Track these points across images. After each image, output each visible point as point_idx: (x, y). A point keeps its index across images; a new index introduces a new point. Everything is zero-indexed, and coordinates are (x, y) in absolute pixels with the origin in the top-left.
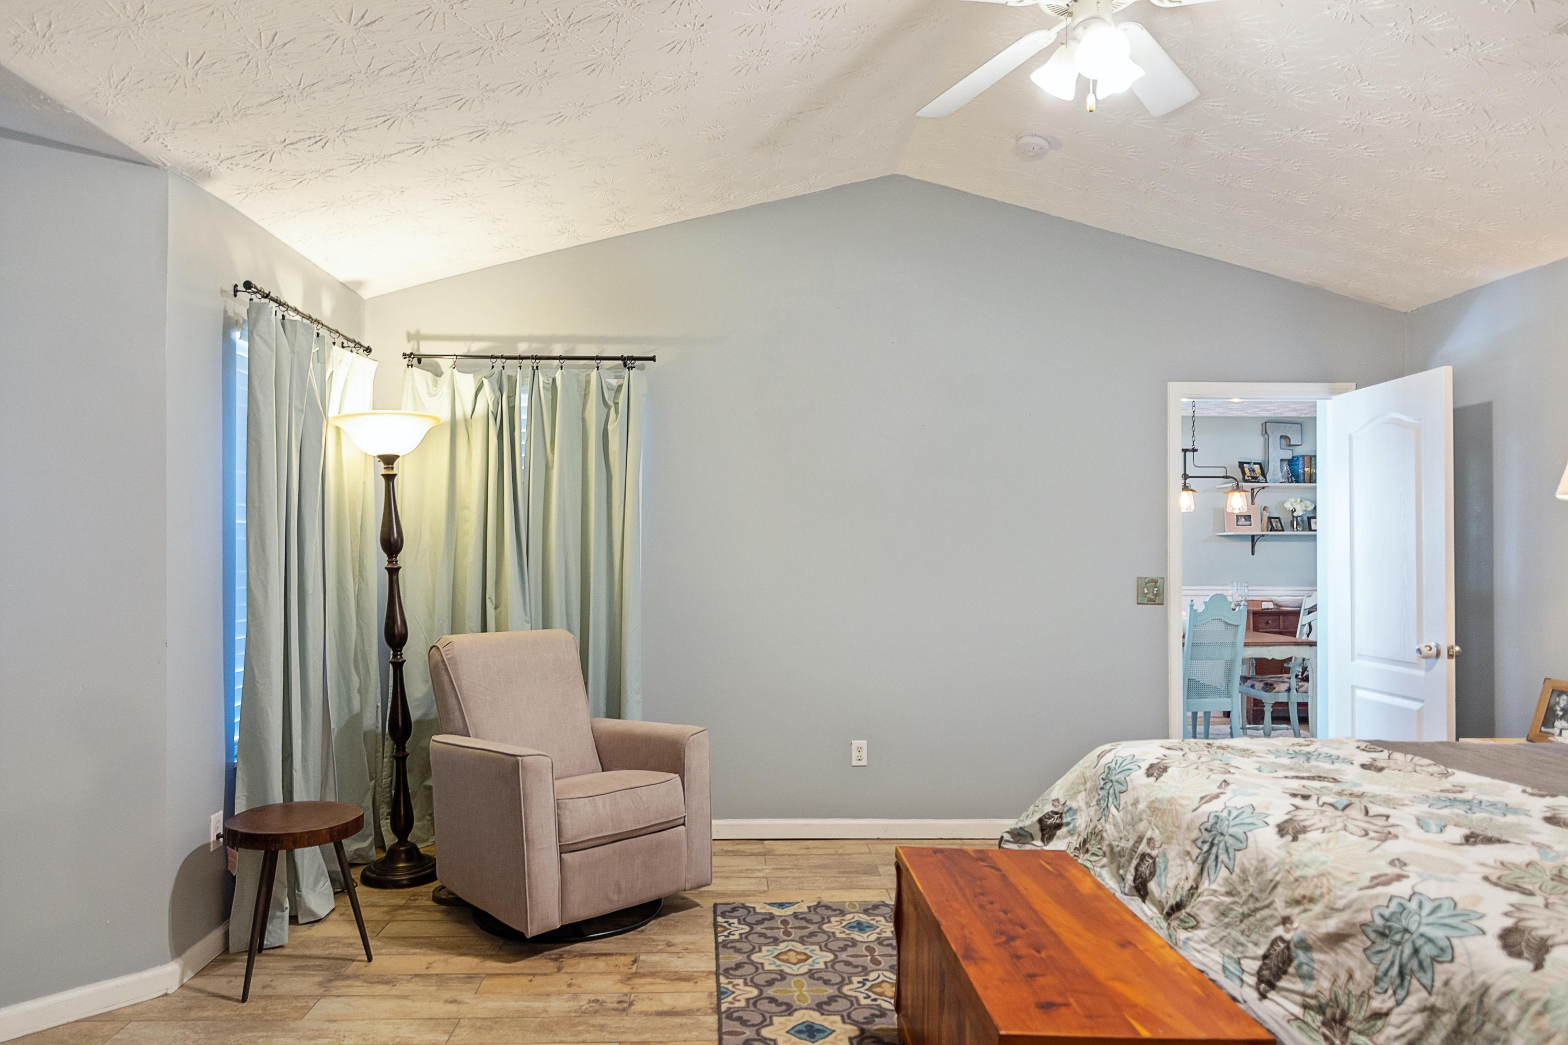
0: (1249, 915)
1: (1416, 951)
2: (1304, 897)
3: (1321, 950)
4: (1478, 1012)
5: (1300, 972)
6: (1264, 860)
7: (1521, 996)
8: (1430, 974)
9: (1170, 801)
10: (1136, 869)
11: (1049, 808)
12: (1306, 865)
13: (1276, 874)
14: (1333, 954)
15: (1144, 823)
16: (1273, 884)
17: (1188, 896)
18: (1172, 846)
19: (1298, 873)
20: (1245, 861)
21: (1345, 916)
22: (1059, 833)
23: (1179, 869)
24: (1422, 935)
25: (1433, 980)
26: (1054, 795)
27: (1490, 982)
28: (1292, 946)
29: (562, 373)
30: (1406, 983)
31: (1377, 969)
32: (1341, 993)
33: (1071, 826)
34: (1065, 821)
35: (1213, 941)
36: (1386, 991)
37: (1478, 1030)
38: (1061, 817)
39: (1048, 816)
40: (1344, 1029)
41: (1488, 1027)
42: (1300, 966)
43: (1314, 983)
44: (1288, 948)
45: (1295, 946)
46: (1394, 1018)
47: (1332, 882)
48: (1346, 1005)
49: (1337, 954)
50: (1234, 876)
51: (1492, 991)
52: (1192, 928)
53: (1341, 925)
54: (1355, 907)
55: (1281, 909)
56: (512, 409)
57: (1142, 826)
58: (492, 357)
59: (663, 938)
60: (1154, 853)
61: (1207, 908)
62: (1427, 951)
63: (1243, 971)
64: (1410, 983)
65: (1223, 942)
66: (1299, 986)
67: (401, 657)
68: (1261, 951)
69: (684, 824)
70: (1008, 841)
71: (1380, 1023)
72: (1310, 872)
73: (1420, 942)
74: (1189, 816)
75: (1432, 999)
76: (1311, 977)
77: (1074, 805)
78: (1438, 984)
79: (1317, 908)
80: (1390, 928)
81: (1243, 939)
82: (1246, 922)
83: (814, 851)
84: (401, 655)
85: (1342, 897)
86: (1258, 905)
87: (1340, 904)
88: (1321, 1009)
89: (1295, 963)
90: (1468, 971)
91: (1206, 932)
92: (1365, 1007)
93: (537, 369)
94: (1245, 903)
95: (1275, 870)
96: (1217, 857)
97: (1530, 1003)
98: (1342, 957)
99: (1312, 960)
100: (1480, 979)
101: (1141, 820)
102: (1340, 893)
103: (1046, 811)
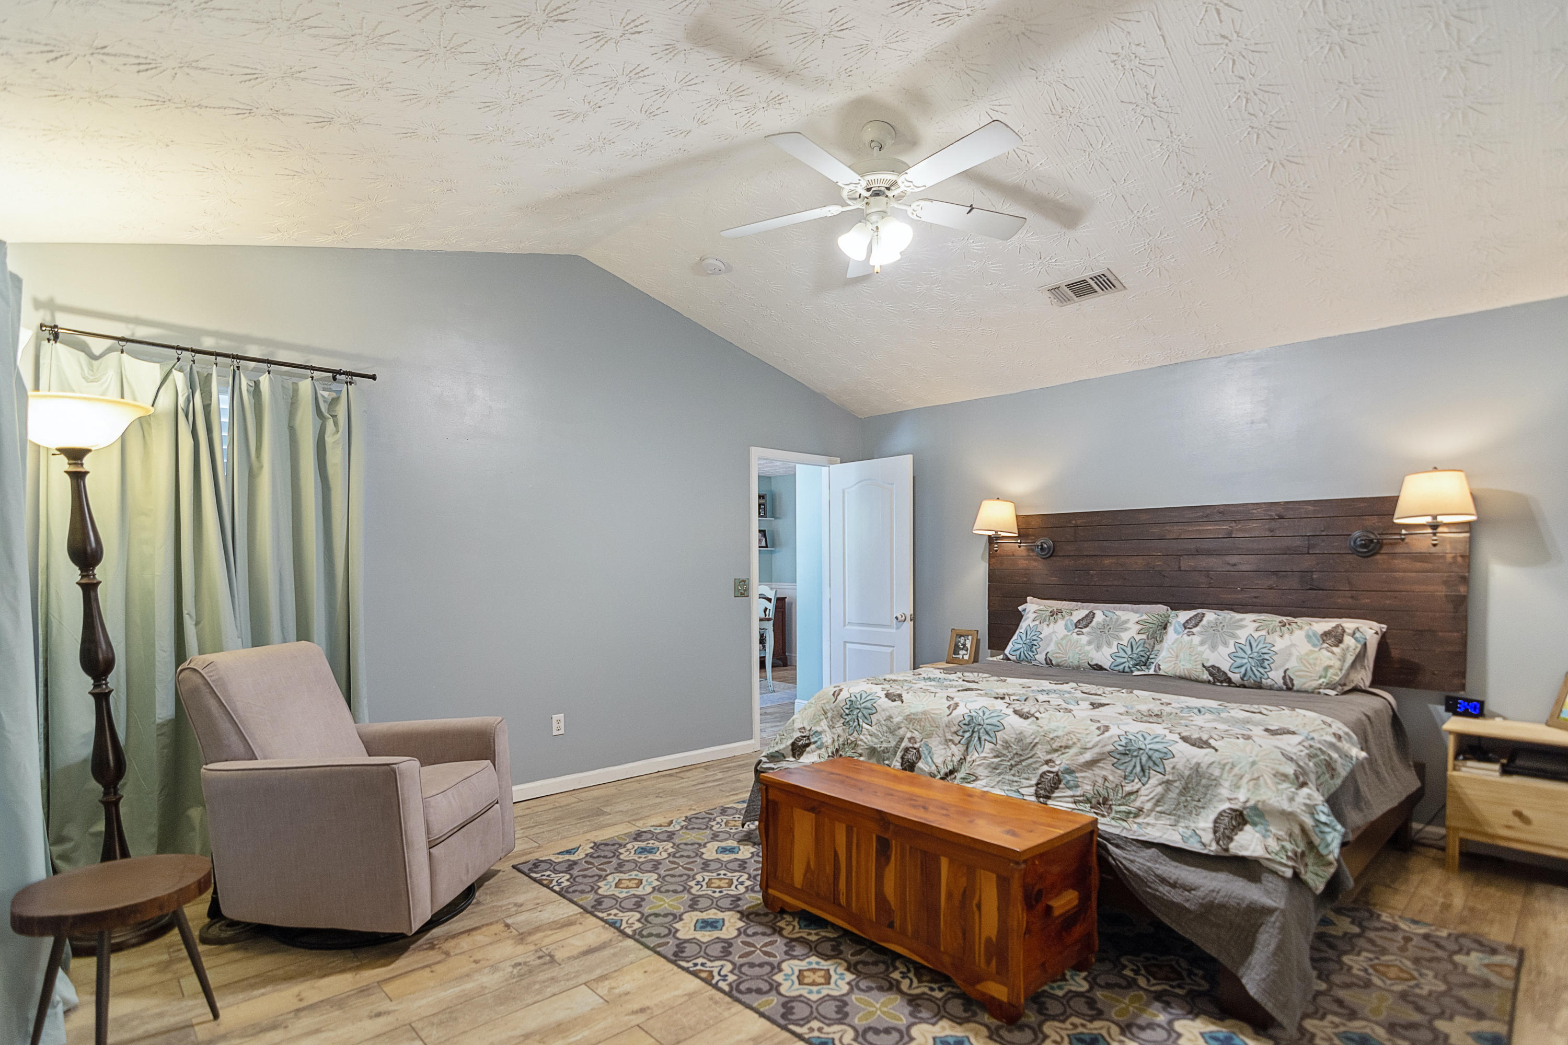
0: (1016, 765)
1: (1150, 757)
2: (1061, 747)
3: (1082, 771)
4: (1197, 776)
5: (1068, 785)
6: (1021, 733)
7: (1219, 763)
8: (1161, 766)
9: (924, 713)
10: (902, 758)
11: (797, 734)
12: (1055, 730)
13: (1034, 739)
14: (1091, 772)
15: (904, 729)
16: (1033, 744)
17: (958, 765)
18: (933, 739)
19: (1051, 736)
20: (1005, 736)
21: (1096, 750)
22: (808, 749)
23: (944, 751)
24: (1150, 749)
25: (1164, 768)
26: (798, 725)
27: (1199, 761)
28: (1060, 773)
29: (270, 377)
30: (1147, 774)
31: (1125, 772)
32: (1101, 789)
33: (819, 743)
34: (813, 740)
35: (992, 785)
36: (1133, 781)
37: (1198, 784)
38: (809, 739)
39: (798, 740)
40: (1108, 806)
41: (1204, 781)
42: (1068, 782)
43: (1080, 788)
44: (1057, 775)
45: (1062, 773)
46: (1142, 792)
47: (1078, 735)
48: (1106, 794)
49: (1093, 770)
50: (998, 746)
51: (1202, 765)
52: (974, 781)
53: (1095, 756)
54: (1100, 745)
55: (1044, 757)
56: (207, 408)
57: (901, 732)
58: (178, 348)
59: (511, 900)
60: (916, 746)
61: (981, 768)
62: (1156, 756)
63: (1023, 795)
64: (1149, 773)
65: (1000, 784)
66: (1070, 793)
67: (107, 687)
68: (1034, 782)
69: (497, 803)
70: (766, 762)
71: (1132, 797)
72: (1060, 733)
73: (1150, 753)
74: (946, 719)
75: (1167, 777)
76: (1077, 786)
77: (819, 729)
78: (1168, 769)
79: (1072, 751)
80: (1129, 750)
81: (1016, 779)
82: (1015, 769)
83: (536, 809)
84: (106, 684)
85: (1089, 742)
86: (1023, 758)
87: (1089, 745)
88: (1088, 801)
89: (1064, 782)
90: (1185, 760)
91: (985, 781)
92: (1120, 791)
93: (238, 369)
94: (1012, 759)
95: (1033, 737)
96: (979, 738)
97: (1225, 765)
98: (1097, 771)
99: (1077, 777)
100: (1194, 761)
101: (899, 728)
102: (1087, 740)
103: (795, 737)
